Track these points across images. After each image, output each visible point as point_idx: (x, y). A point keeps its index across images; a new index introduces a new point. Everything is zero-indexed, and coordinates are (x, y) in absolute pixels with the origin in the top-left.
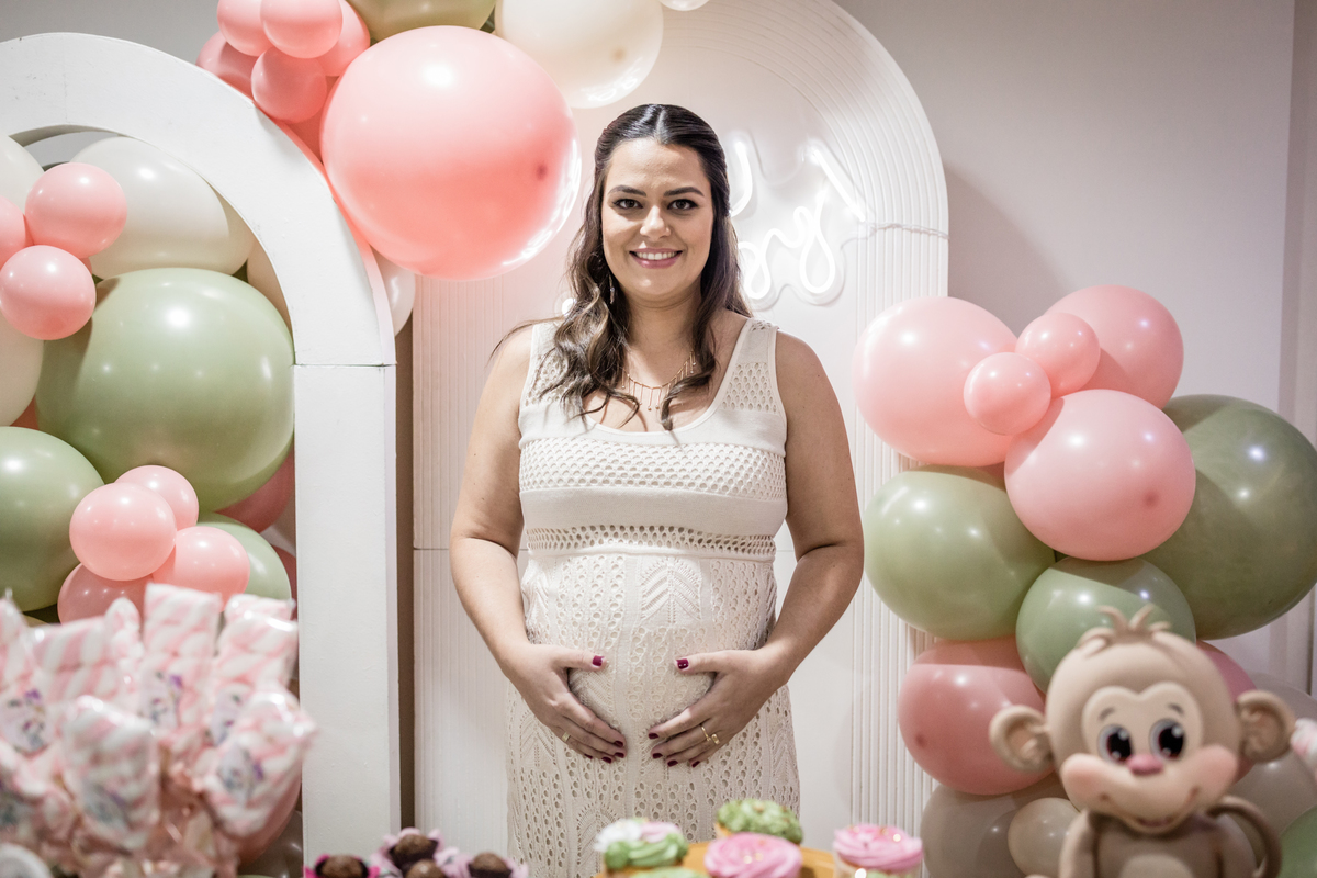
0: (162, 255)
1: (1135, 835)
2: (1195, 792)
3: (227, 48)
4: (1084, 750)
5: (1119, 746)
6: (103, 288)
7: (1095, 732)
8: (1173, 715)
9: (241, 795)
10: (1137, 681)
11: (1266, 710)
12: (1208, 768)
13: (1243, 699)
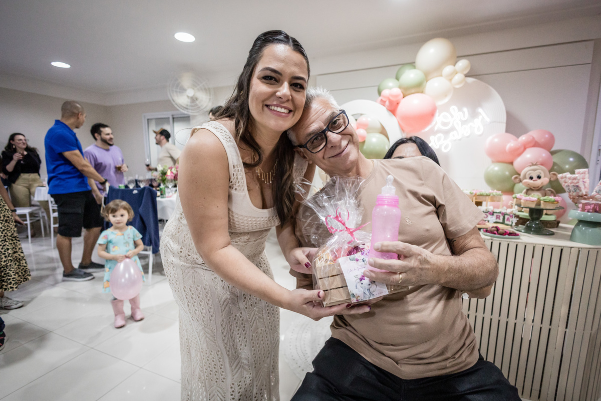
1: (533, 190)
2: (542, 183)
3: (382, 100)
5: (531, 178)
7: (528, 177)
8: (540, 174)
10: (534, 170)
11: (554, 174)
12: (545, 180)
13: (551, 173)
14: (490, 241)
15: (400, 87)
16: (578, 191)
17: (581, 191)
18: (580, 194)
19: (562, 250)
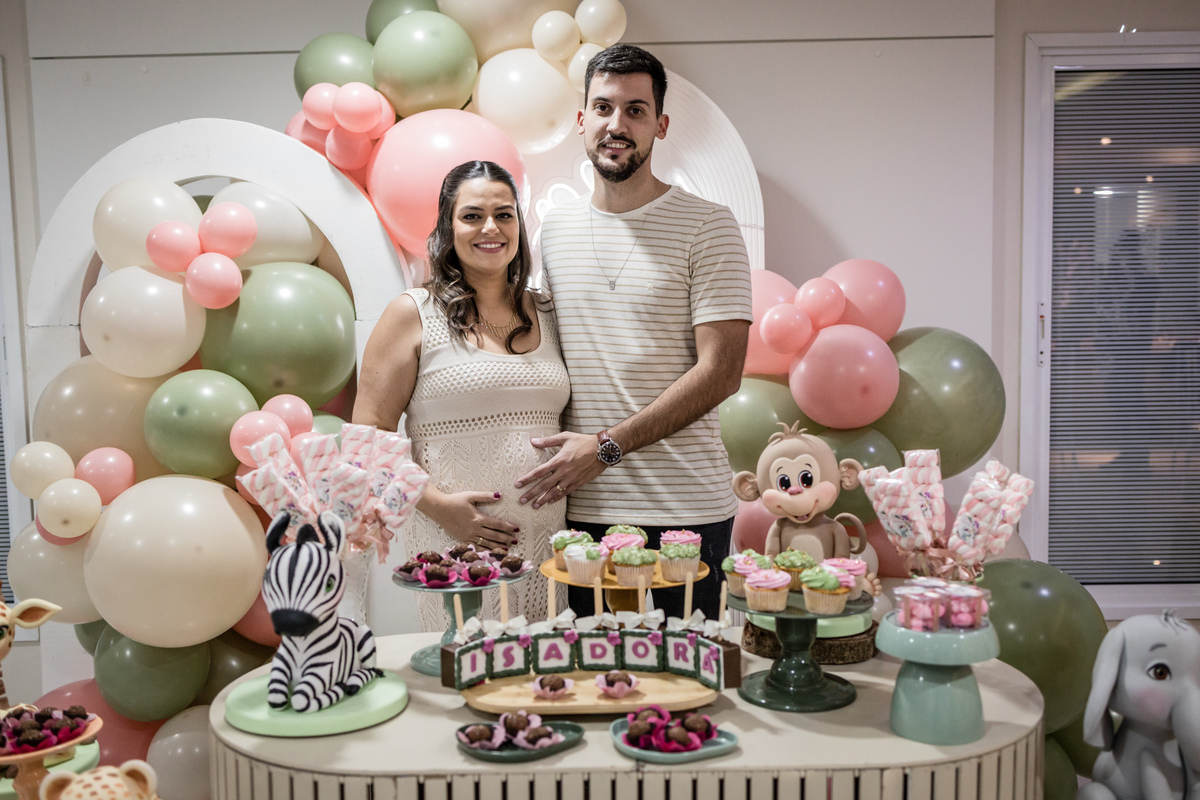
0: (271, 255)
1: (796, 526)
2: (817, 501)
3: (307, 124)
4: (772, 488)
5: (785, 483)
6: (246, 275)
7: (775, 478)
8: (808, 468)
9: (396, 510)
10: (792, 454)
11: (850, 466)
12: (823, 492)
13: (842, 462)
14: (635, 777)
15: (379, 80)
16: (910, 533)
17: (917, 533)
18: (918, 543)
19: (857, 781)
